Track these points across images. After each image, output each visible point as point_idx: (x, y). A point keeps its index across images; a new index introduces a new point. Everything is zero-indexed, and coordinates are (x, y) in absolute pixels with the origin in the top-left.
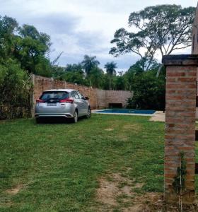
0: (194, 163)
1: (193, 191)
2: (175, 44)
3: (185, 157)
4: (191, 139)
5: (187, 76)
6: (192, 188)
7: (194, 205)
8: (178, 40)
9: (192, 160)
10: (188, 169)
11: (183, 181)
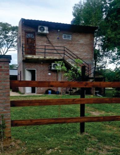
0: (10, 120)
1: (10, 137)
2: (9, 48)
3: (4, 118)
4: (8, 106)
5: (3, 68)
6: (9, 135)
7: (11, 145)
8: (10, 46)
9: (8, 119)
10: (6, 125)
11: (3, 132)
